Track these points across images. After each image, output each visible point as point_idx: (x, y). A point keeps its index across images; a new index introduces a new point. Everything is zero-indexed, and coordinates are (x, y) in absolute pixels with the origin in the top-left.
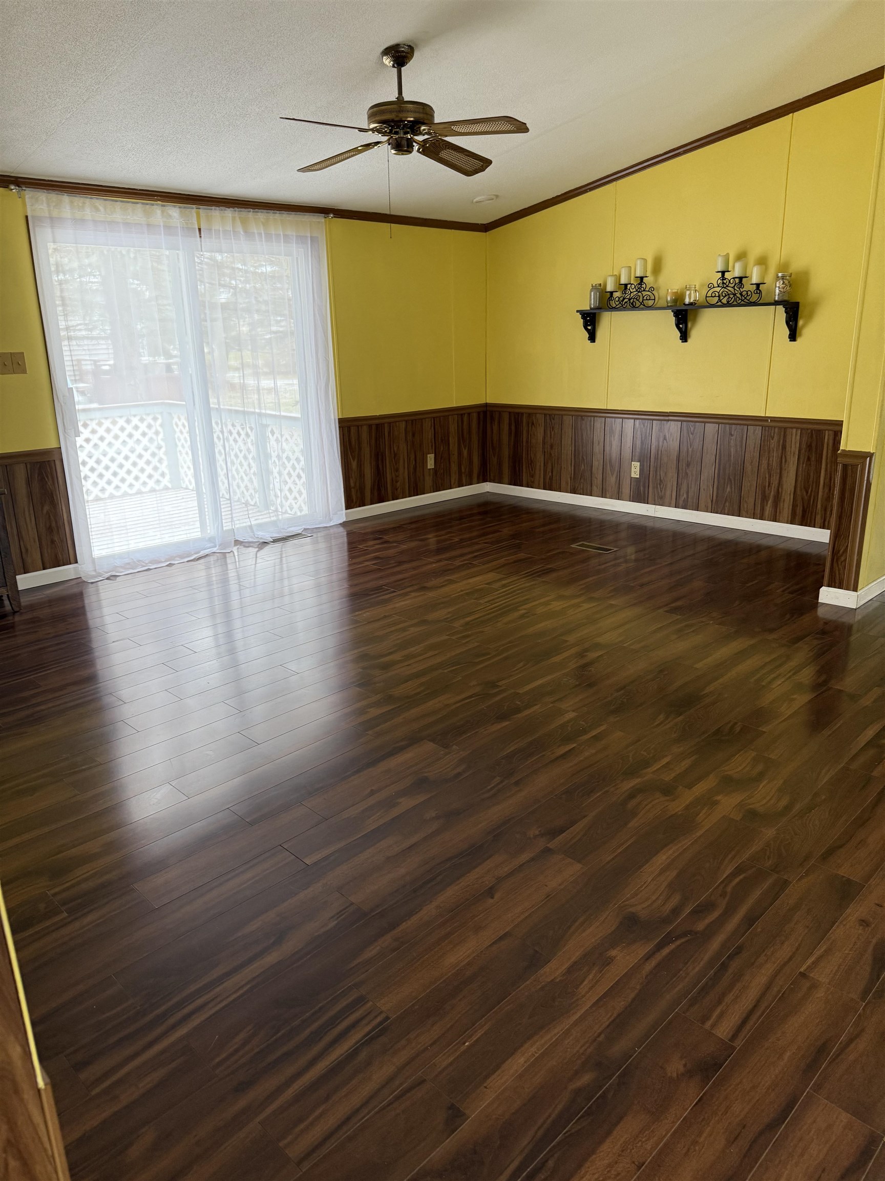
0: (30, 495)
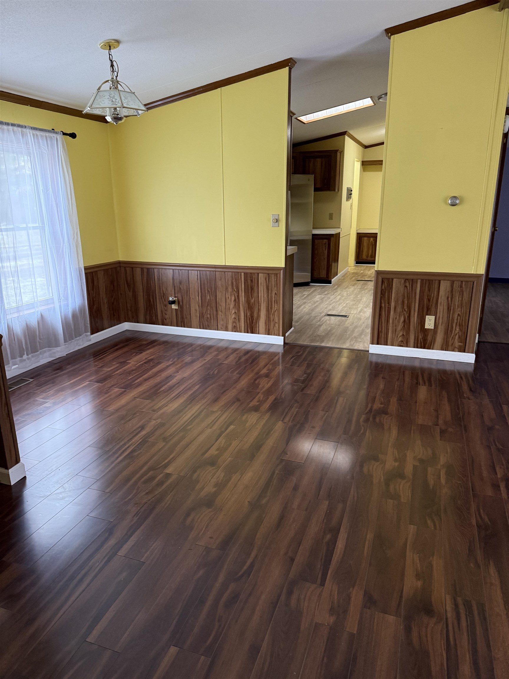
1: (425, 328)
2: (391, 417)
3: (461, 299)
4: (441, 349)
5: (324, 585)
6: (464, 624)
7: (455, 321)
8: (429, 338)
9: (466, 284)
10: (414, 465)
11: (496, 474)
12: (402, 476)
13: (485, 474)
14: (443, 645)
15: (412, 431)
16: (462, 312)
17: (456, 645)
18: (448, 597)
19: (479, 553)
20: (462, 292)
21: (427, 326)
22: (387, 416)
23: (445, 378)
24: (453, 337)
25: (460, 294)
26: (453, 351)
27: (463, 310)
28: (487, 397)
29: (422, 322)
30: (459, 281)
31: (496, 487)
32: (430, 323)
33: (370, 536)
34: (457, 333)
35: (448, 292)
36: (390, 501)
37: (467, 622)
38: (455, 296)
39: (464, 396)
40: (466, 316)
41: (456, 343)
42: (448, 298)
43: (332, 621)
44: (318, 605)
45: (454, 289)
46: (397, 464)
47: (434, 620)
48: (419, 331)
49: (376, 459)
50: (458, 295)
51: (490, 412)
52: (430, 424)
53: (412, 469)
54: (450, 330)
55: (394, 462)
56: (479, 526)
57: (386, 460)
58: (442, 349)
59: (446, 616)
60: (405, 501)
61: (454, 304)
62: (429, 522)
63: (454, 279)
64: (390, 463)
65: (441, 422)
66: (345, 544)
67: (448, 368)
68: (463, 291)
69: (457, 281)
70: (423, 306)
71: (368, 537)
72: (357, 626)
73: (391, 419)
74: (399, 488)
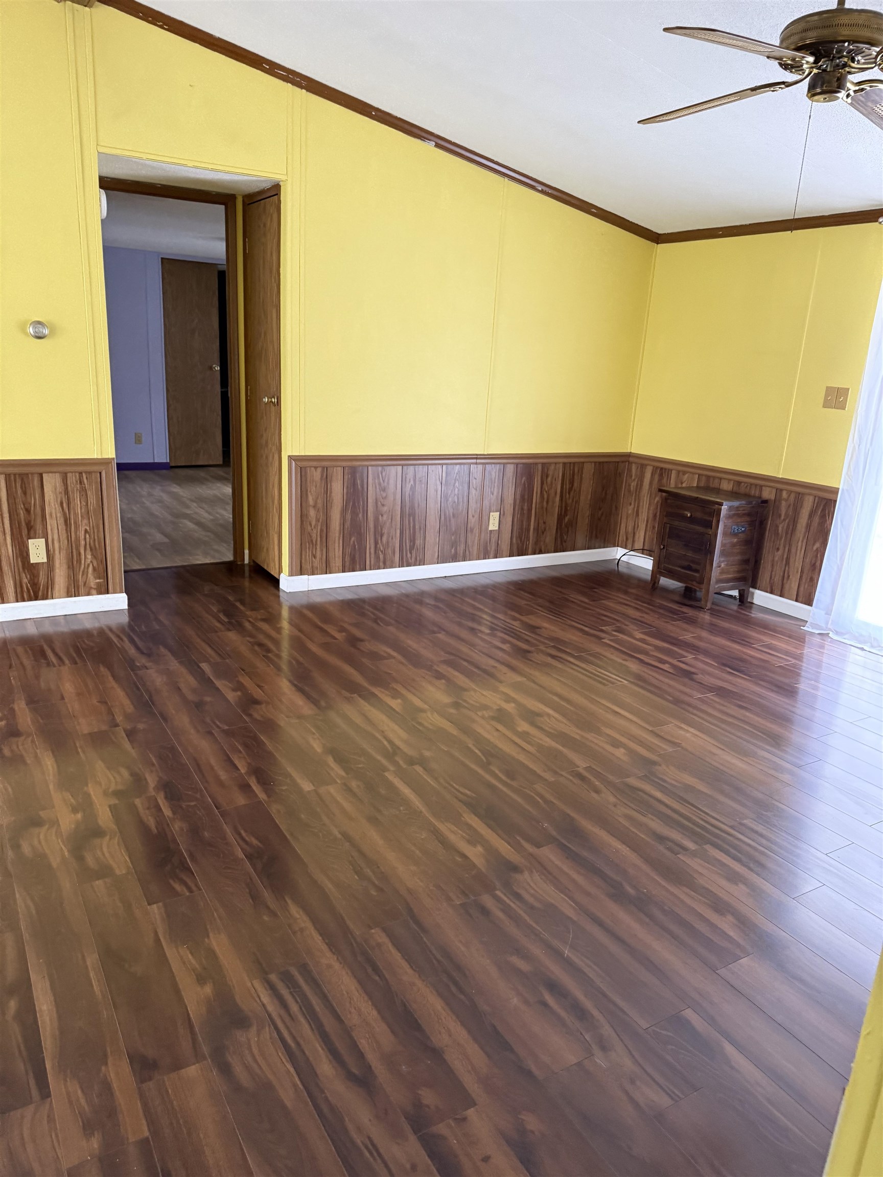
0: (808, 526)
1: (31, 562)
2: (30, 738)
3: (85, 504)
4: (67, 594)
5: (48, 1095)
6: (294, 1008)
7: (83, 543)
8: (42, 579)
9: (88, 477)
10: (110, 806)
11: (238, 769)
12: (98, 833)
13: (223, 775)
14: (282, 1058)
15: (79, 750)
16: (91, 525)
17: (298, 1044)
18: (257, 984)
19: (267, 895)
20: (83, 491)
21: (33, 560)
22: (22, 738)
23: (91, 644)
24: (83, 572)
25: (82, 495)
26: (88, 594)
27: (91, 523)
28: (172, 658)
29: (23, 553)
30: (75, 472)
31: (245, 788)
32: (38, 552)
33: (92, 960)
34: (89, 562)
35: (60, 493)
36: (99, 883)
37: (297, 1002)
38: (74, 500)
39: (138, 666)
40: (98, 531)
41: (91, 580)
42: (62, 504)
43: (96, 1146)
44: (57, 1136)
45: (69, 488)
46: (79, 816)
47: (254, 1029)
48: (21, 570)
49: (37, 823)
50: (78, 497)
51: (188, 681)
52: (104, 728)
53: (110, 814)
54: (77, 560)
55: (73, 816)
56: (249, 857)
57: (57, 817)
58: (69, 595)
59: (267, 1012)
60: (124, 872)
61: (75, 513)
62: (178, 887)
63: (68, 469)
64: (68, 821)
65: (119, 719)
66: (52, 998)
67: (88, 625)
68: (86, 489)
69: (72, 472)
70: (20, 523)
71: (89, 963)
72: (144, 1122)
73: (33, 741)
74: (104, 854)
